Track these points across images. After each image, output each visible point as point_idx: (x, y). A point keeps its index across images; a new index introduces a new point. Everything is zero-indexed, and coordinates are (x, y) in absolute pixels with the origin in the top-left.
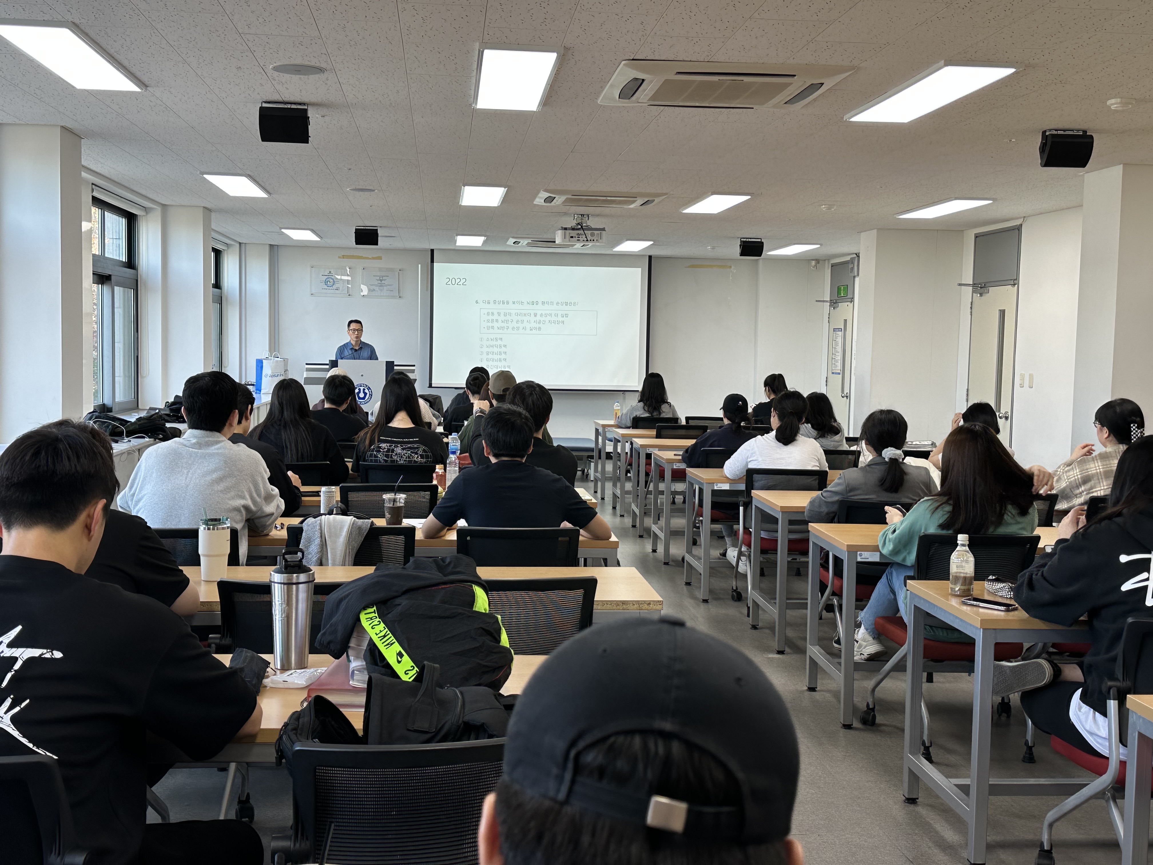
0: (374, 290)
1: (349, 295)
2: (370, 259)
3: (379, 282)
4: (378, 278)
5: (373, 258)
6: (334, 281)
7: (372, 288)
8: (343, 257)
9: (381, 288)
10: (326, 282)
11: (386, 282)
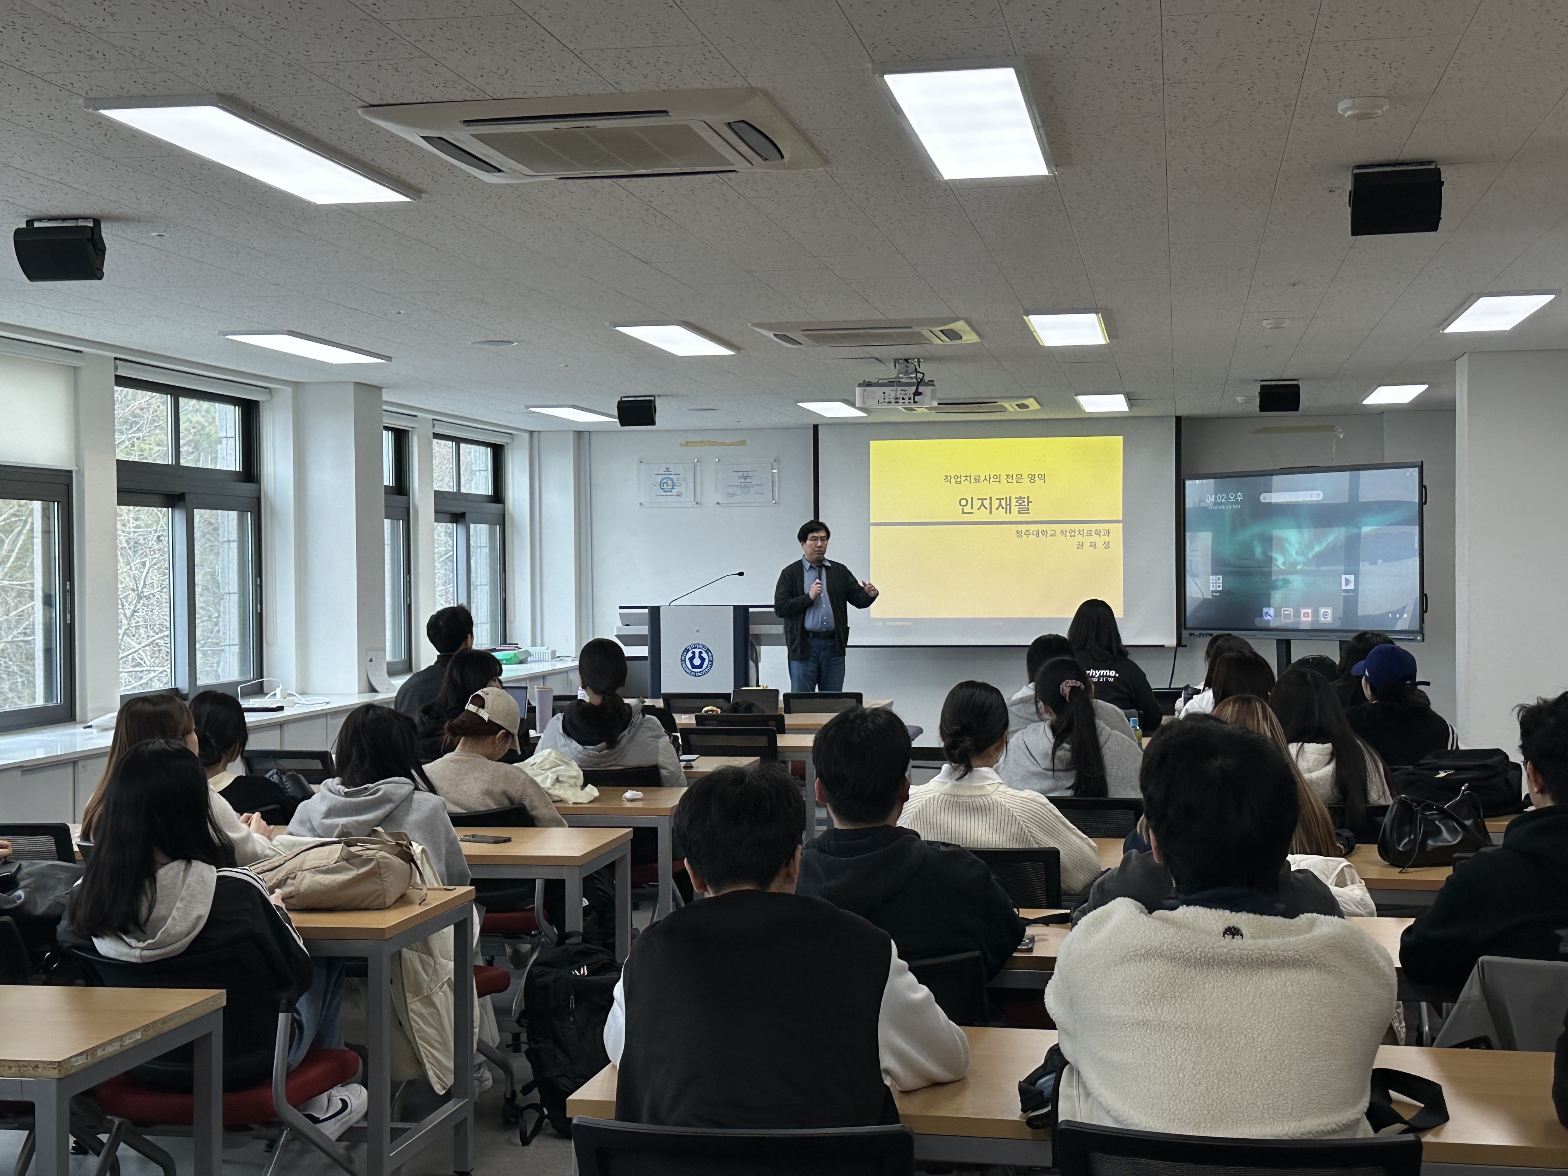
0: (733, 495)
1: (697, 503)
2: (728, 445)
3: (743, 481)
4: (740, 474)
5: (733, 444)
6: (673, 483)
7: (731, 490)
8: (687, 444)
9: (745, 490)
10: (662, 485)
11: (754, 481)
